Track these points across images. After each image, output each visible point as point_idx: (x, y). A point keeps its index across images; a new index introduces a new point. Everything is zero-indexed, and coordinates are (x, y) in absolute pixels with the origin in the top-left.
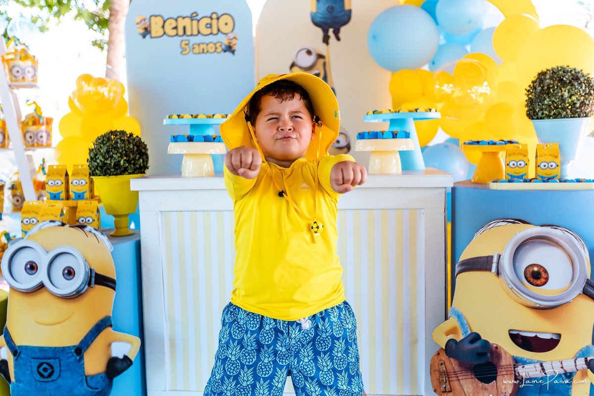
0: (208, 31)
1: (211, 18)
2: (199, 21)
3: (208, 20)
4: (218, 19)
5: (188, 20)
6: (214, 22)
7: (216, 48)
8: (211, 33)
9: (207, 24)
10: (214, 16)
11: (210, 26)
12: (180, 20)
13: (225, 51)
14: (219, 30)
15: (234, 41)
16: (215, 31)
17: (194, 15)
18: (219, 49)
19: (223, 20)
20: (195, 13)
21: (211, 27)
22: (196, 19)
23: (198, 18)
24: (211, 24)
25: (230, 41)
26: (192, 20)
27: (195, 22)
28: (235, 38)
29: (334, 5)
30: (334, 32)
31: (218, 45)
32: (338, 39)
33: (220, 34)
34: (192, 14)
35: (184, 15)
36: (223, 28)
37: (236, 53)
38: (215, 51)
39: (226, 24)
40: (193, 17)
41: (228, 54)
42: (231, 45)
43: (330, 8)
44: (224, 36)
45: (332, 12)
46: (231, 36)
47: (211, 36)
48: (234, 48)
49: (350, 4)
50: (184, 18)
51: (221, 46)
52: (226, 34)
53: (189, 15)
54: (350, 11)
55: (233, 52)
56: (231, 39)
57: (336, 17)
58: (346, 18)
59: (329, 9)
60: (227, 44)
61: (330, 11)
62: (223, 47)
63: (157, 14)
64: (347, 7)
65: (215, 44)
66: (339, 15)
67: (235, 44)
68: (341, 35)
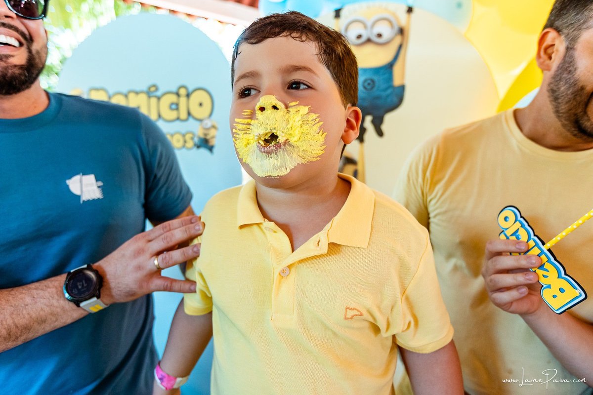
0: (173, 115)
1: (178, 94)
2: (159, 98)
3: (173, 98)
4: (188, 96)
5: (143, 97)
6: (183, 100)
7: (185, 142)
8: (178, 119)
9: (172, 104)
10: (183, 92)
11: (175, 106)
12: (132, 96)
13: (198, 147)
14: (189, 114)
15: (212, 132)
16: (184, 115)
17: (153, 89)
18: (190, 144)
19: (196, 97)
20: (154, 86)
21: (177, 109)
22: (156, 97)
23: (159, 93)
24: (177, 105)
25: (206, 132)
26: (149, 97)
27: (154, 101)
28: (214, 127)
29: (375, 78)
30: (373, 122)
31: (188, 137)
32: (380, 133)
33: (191, 120)
34: (149, 88)
35: (138, 89)
36: (196, 111)
37: (215, 150)
38: (184, 146)
39: (201, 105)
40: (151, 92)
41: (203, 151)
42: (208, 137)
43: (369, 81)
44: (197, 123)
45: (372, 88)
46: (208, 123)
47: (178, 122)
48: (213, 142)
49: (403, 76)
50: (137, 93)
51: (192, 139)
52: (200, 120)
53: (145, 88)
54: (402, 88)
55: (211, 149)
56: (208, 129)
57: (378, 98)
58: (395, 100)
59: (366, 84)
60: (202, 136)
61: (369, 87)
62: (196, 140)
63: (97, 85)
64: (397, 82)
65: (184, 136)
66: (384, 94)
67: (213, 137)
68: (384, 127)
